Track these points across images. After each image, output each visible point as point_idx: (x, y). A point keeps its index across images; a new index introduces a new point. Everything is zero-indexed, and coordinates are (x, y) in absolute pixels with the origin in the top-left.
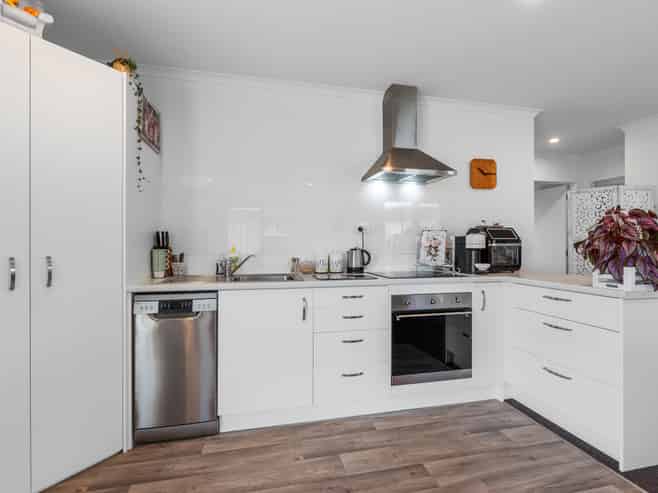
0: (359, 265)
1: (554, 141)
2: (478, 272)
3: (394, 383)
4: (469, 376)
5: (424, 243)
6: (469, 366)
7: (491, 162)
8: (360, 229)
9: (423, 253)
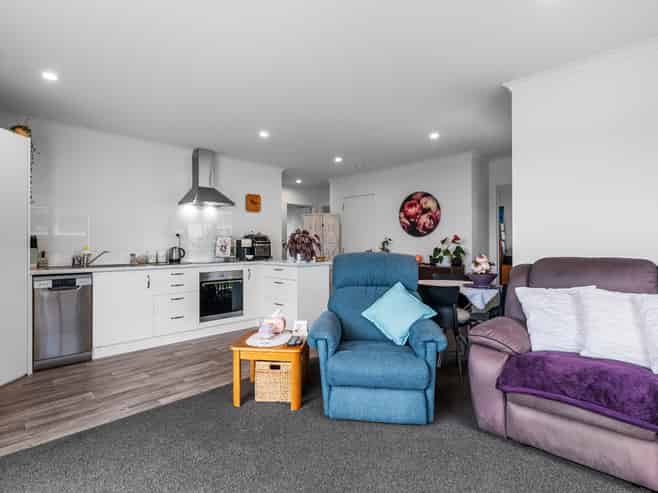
0: (177, 257)
1: (299, 182)
2: (248, 260)
3: (201, 321)
4: (242, 314)
5: (219, 244)
6: (242, 309)
7: (258, 197)
8: (178, 235)
9: (218, 249)
